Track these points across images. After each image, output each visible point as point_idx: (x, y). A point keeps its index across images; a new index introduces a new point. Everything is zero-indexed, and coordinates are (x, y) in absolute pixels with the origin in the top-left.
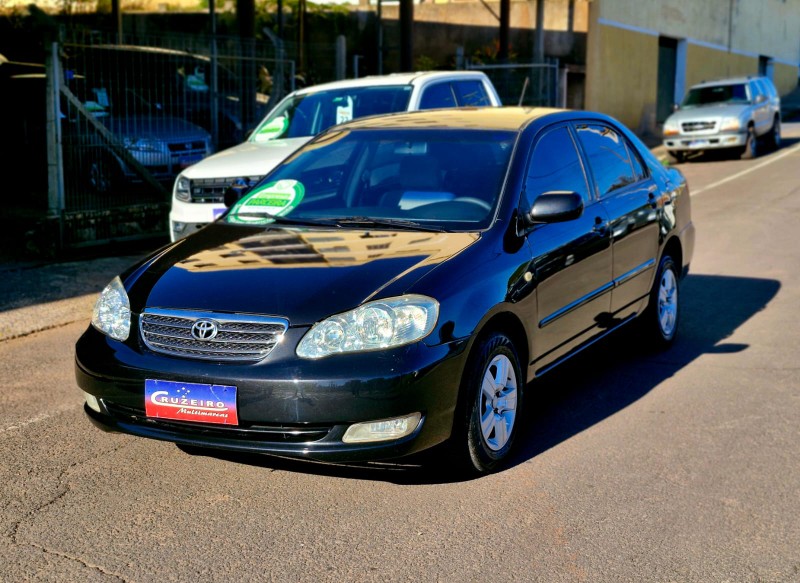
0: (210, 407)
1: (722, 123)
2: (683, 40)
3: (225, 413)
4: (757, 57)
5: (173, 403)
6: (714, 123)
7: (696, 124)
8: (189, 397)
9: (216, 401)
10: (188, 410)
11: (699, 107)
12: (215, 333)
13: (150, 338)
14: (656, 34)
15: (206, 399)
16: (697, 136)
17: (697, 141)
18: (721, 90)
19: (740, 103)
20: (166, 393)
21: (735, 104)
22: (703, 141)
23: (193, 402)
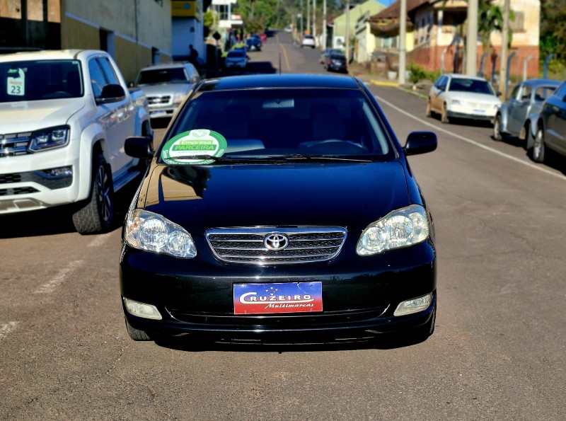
0: (297, 300)
1: (175, 98)
2: (111, 32)
3: (311, 303)
4: (150, 47)
5: (263, 301)
6: (169, 97)
7: (155, 98)
8: (277, 294)
9: (302, 295)
10: (276, 304)
11: (151, 85)
12: (286, 243)
13: (221, 252)
14: (97, 27)
15: (292, 295)
16: (156, 108)
17: (156, 112)
18: (165, 72)
19: (182, 83)
20: (255, 293)
21: (178, 83)
22: (161, 111)
23: (280, 298)
